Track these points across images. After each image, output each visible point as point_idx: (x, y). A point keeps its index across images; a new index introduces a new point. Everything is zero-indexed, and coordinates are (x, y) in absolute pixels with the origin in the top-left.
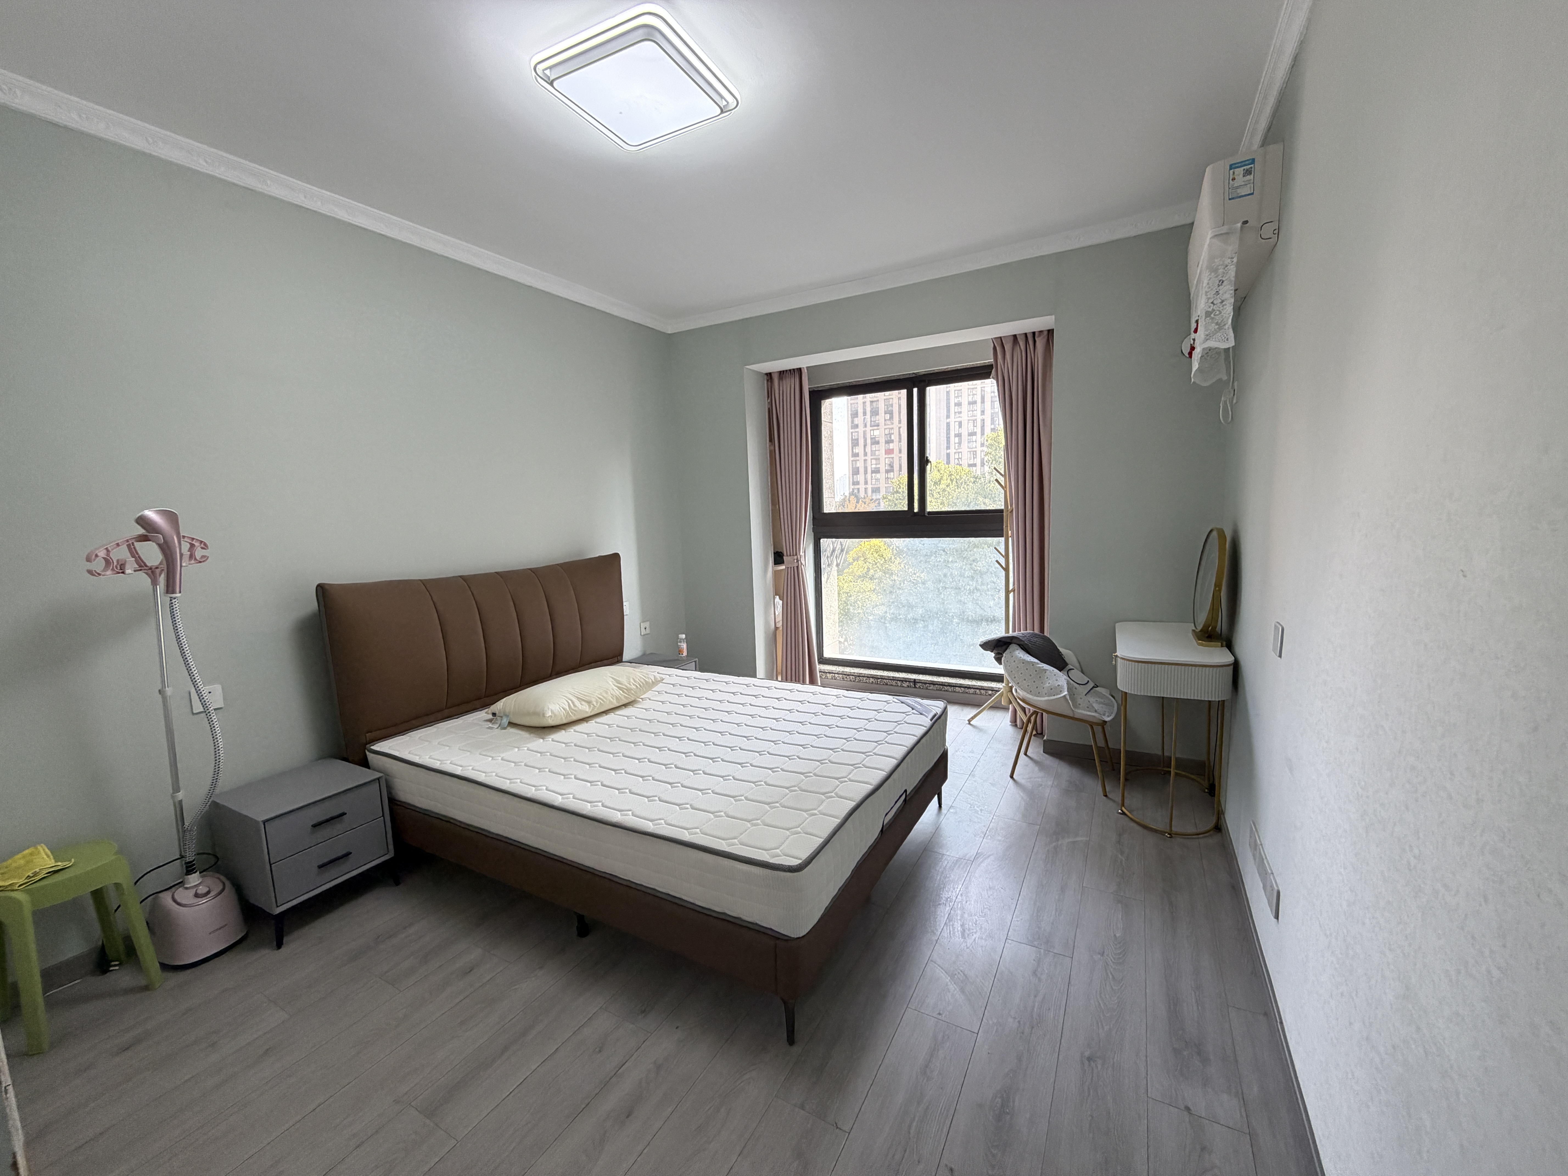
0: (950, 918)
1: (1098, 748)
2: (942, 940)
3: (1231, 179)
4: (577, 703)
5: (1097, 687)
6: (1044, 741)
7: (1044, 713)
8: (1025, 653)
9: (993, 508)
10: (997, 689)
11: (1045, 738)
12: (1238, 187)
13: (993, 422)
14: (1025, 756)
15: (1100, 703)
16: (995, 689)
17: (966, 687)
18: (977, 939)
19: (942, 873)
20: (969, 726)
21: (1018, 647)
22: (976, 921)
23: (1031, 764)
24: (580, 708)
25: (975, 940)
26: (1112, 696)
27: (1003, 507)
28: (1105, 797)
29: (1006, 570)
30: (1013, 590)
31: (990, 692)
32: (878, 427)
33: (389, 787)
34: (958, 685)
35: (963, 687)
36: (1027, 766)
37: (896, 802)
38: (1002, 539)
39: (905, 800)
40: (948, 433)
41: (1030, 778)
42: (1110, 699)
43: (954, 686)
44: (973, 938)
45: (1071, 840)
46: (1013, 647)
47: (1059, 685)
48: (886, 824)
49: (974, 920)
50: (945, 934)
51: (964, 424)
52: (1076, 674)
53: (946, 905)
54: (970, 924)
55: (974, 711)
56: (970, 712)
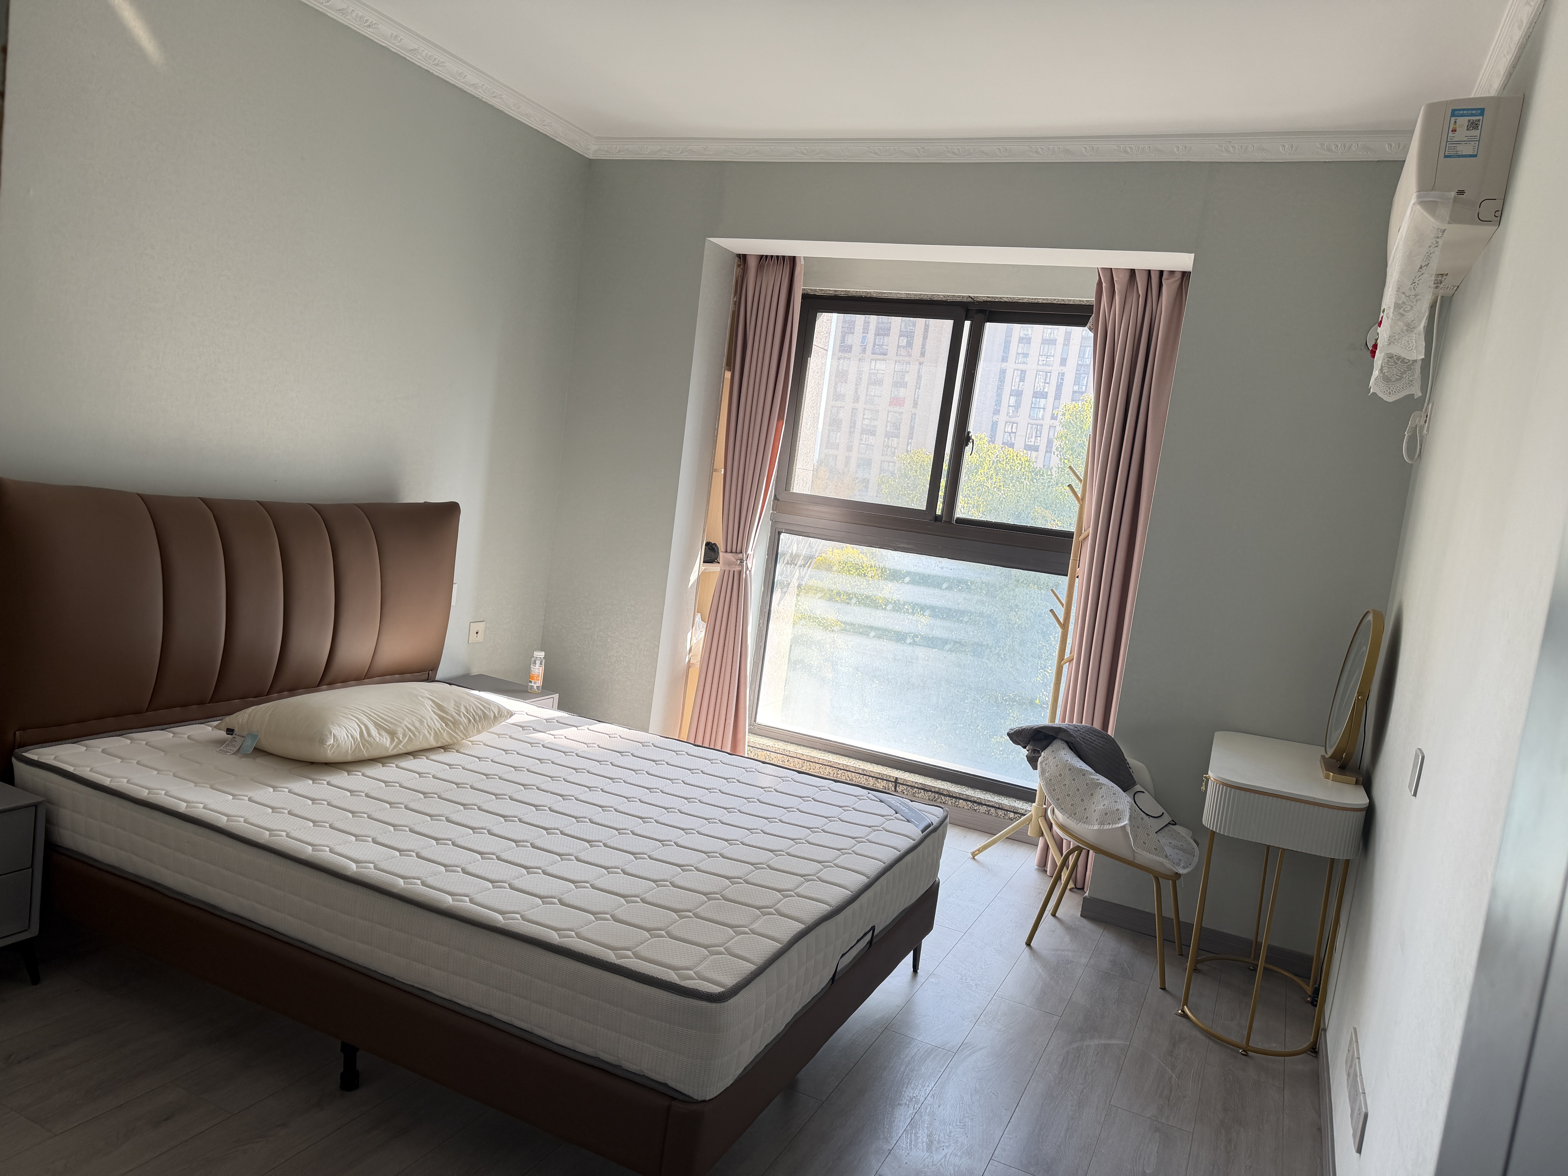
0: (913, 1124)
1: (1163, 919)
2: (898, 1151)
3: (1451, 130)
4: (374, 731)
5: (1176, 824)
6: (1085, 898)
7: (1091, 852)
8: (1074, 755)
9: (1058, 528)
10: (1023, 812)
11: (1087, 894)
12: (1459, 142)
13: (1077, 382)
14: (1052, 917)
15: (1175, 847)
16: (1020, 811)
17: (975, 802)
18: (949, 1155)
19: (909, 1063)
20: (973, 861)
21: (1065, 745)
22: (950, 1132)
23: (1060, 930)
24: (378, 740)
25: (945, 1156)
26: (1195, 841)
27: (1073, 529)
28: (1162, 991)
29: (1064, 626)
30: (1071, 661)
31: (1012, 815)
32: (885, 357)
33: (49, 821)
34: (965, 797)
35: (970, 801)
36: (1054, 931)
37: (858, 941)
38: (1064, 581)
39: (870, 942)
40: (1000, 388)
41: (1057, 950)
42: (1190, 844)
43: (956, 798)
44: (944, 1153)
45: (1103, 1042)
46: (1058, 745)
47: (1118, 810)
48: (841, 970)
49: (948, 1130)
50: (903, 1144)
51: (1030, 377)
52: (1147, 802)
53: (908, 1107)
54: (942, 1135)
55: (983, 841)
56: (975, 841)
